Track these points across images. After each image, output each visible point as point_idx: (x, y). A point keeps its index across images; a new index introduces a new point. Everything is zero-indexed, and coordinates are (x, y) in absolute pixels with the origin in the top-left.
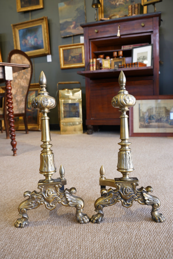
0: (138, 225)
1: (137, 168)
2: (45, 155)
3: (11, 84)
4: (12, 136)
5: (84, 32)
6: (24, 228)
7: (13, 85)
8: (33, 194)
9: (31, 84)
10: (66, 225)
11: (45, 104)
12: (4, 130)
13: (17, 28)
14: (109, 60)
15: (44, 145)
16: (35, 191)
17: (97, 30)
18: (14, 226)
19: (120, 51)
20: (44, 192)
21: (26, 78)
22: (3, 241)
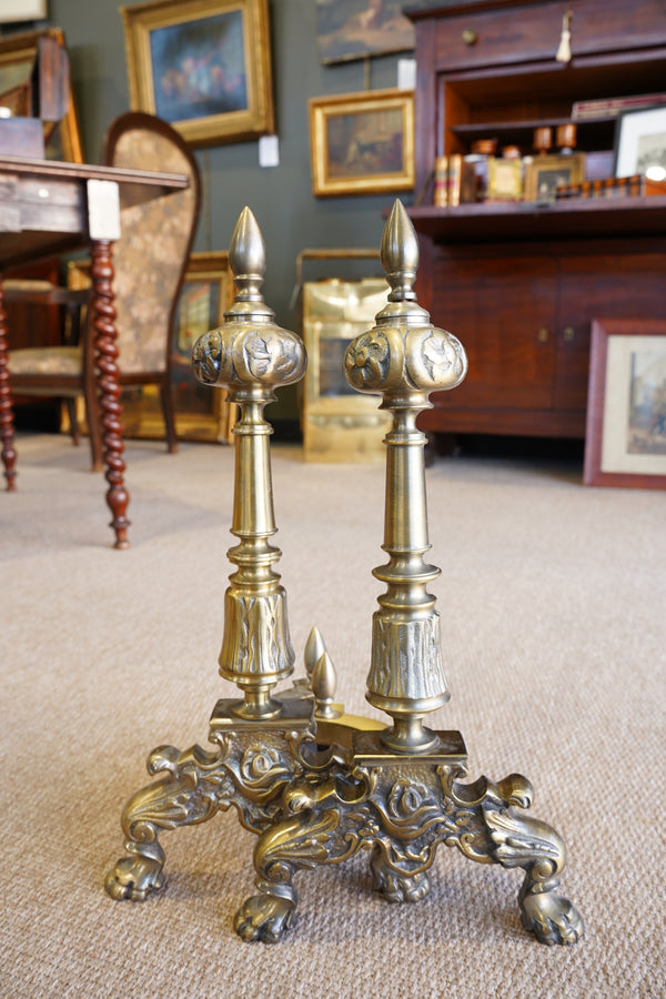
0: (648, 934)
1: (626, 635)
2: (247, 599)
3: (111, 255)
4: (113, 468)
5: (419, 40)
6: (145, 905)
7: (123, 259)
8: (187, 764)
9: (196, 255)
10: (325, 902)
11: (256, 364)
12: (85, 435)
13: (145, 23)
14: (518, 163)
15: (246, 552)
16: (196, 750)
17: (470, 31)
18: (102, 891)
19: (564, 126)
20: (236, 758)
21: (174, 232)
22: (55, 962)
